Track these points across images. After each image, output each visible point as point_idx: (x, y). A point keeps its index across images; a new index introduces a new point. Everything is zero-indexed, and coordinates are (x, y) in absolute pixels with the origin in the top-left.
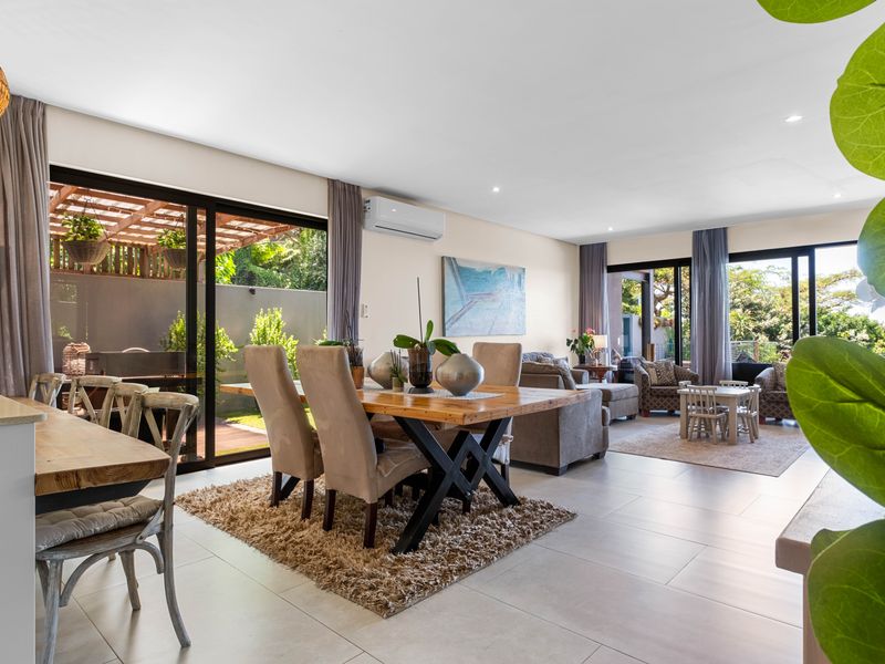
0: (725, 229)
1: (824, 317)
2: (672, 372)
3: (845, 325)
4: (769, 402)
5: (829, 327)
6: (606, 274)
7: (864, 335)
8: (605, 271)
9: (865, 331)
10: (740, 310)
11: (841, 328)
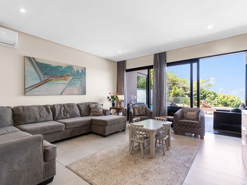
0: (165, 53)
1: (203, 91)
2: (144, 110)
3: (208, 93)
4: (179, 125)
5: (204, 93)
6: (125, 73)
7: (213, 95)
8: (125, 71)
9: (213, 94)
10: (181, 89)
11: (207, 94)
